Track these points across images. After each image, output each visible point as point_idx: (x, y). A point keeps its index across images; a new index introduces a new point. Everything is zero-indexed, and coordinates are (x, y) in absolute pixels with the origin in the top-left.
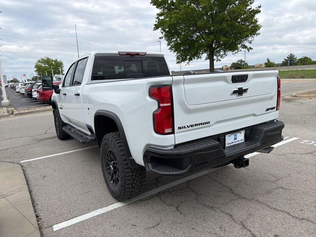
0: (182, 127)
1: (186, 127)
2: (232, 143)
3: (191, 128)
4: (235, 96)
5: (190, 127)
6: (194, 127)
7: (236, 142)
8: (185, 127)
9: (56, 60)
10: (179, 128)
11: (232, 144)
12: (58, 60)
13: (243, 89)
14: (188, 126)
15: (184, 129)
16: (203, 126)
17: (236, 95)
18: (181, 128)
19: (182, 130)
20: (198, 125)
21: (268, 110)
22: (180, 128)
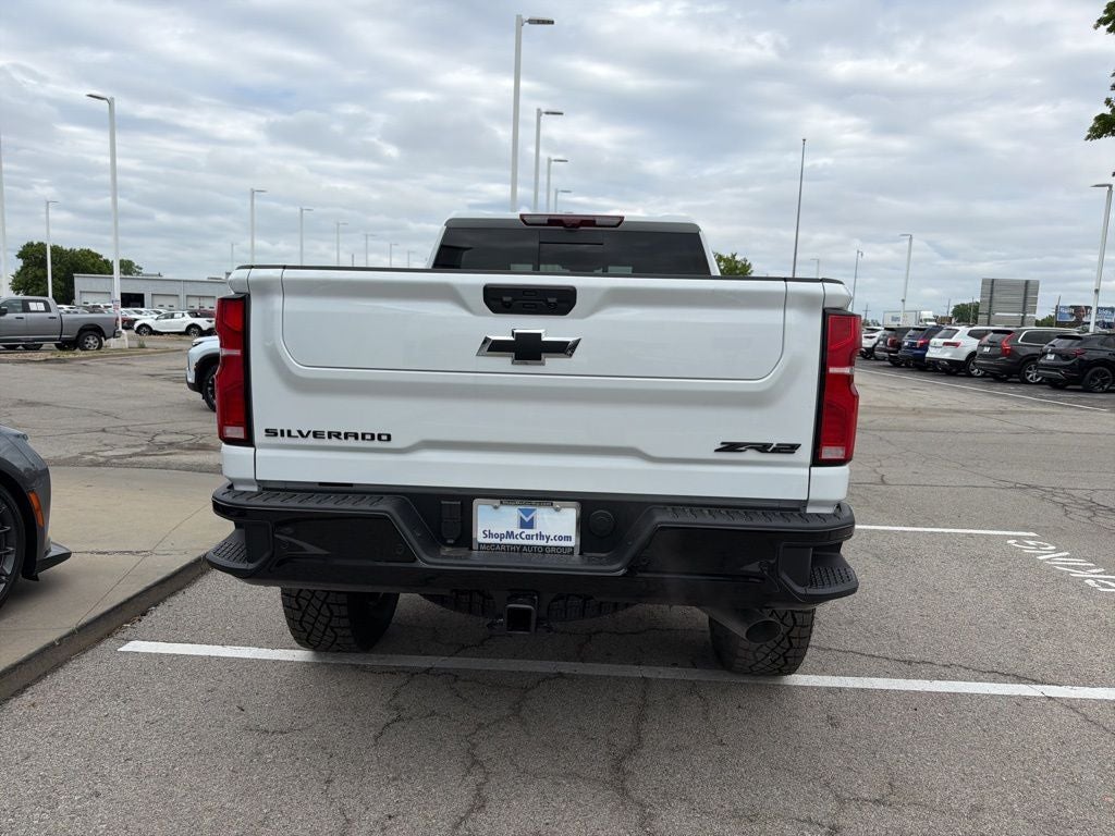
0: (279, 432)
1: (294, 433)
2: (510, 535)
3: (311, 440)
4: (504, 362)
5: (307, 436)
6: (326, 442)
7: (529, 537)
8: (289, 432)
9: (734, 256)
10: (267, 431)
11: (505, 541)
12: (738, 258)
13: (544, 339)
14: (300, 432)
15: (286, 440)
16: (360, 443)
17: (509, 360)
18: (276, 434)
19: (279, 439)
20: (342, 436)
21: (731, 447)
22: (271, 433)
